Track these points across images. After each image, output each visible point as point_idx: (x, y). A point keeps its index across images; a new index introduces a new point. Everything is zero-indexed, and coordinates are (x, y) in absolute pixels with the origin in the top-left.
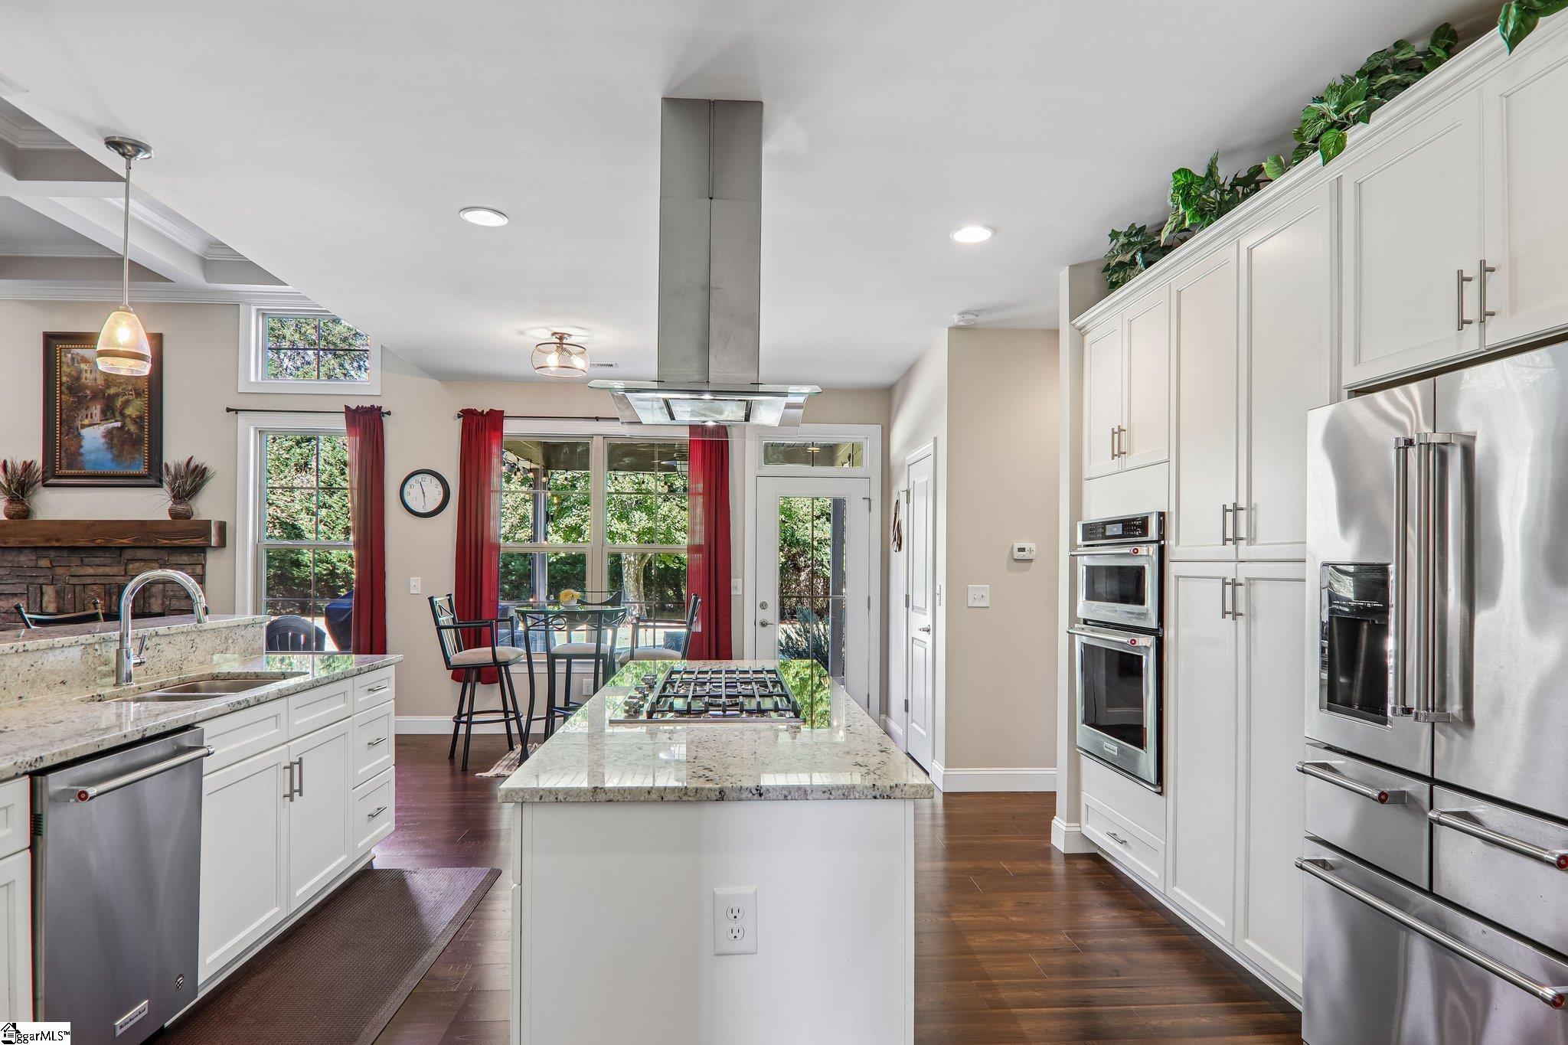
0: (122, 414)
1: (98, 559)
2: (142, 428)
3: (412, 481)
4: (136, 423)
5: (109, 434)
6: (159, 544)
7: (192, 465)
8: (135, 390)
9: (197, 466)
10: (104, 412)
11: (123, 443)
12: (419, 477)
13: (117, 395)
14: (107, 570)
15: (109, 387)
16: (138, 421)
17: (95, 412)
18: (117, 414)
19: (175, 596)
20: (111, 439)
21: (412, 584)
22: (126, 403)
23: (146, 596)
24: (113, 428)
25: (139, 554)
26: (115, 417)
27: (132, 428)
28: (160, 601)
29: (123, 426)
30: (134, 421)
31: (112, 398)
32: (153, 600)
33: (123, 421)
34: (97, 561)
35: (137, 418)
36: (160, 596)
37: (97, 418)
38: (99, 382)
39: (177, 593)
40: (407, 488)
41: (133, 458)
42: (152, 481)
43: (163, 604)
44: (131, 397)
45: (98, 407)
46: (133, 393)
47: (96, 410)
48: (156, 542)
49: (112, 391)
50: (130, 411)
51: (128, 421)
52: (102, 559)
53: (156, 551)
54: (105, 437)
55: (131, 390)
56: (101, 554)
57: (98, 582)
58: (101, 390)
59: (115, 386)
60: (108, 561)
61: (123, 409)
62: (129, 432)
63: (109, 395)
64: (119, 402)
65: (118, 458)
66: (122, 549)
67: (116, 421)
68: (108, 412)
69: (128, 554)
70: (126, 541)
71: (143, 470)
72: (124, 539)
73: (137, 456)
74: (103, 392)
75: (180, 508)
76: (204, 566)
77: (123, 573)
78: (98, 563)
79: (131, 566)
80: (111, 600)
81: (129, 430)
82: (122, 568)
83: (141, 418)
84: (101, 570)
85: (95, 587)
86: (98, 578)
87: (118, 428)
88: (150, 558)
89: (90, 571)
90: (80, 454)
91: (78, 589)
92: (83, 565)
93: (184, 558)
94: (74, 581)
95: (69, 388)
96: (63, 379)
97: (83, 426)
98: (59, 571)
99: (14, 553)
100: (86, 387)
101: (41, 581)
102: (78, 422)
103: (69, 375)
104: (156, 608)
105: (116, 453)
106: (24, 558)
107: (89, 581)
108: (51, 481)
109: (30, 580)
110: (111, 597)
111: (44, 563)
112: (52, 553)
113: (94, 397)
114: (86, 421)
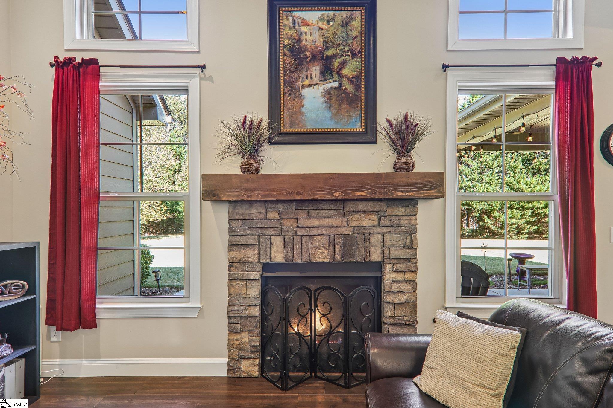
0: (339, 74)
1: (322, 212)
2: (358, 87)
4: (352, 82)
5: (328, 93)
6: (395, 196)
8: (351, 50)
10: (323, 73)
11: (341, 101)
13: (335, 56)
14: (332, 222)
15: (327, 49)
16: (355, 80)
17: (314, 73)
18: (335, 74)
19: (393, 246)
20: (330, 99)
22: (343, 64)
23: (366, 246)
24: (331, 88)
25: (361, 206)
26: (333, 77)
27: (349, 87)
28: (379, 251)
29: (340, 86)
30: (351, 81)
31: (330, 59)
32: (372, 250)
33: (340, 81)
34: (323, 213)
35: (353, 78)
36: (379, 246)
37: (316, 79)
38: (318, 44)
39: (395, 243)
41: (350, 116)
42: (369, 138)
43: (383, 253)
44: (348, 58)
45: (318, 68)
46: (350, 53)
47: (316, 70)
48: (392, 194)
49: (330, 52)
50: (347, 71)
51: (345, 81)
52: (326, 211)
53: (376, 203)
54: (324, 96)
55: (348, 51)
56: (326, 206)
57: (324, 233)
58: (320, 51)
59: (333, 47)
60: (333, 213)
61: (340, 69)
62: (345, 92)
63: (327, 56)
64: (336, 63)
65: (337, 115)
66: (344, 201)
67: (334, 81)
68: (326, 73)
69: (350, 206)
70: (363, 194)
72: (361, 191)
73: (354, 114)
74: (321, 53)
76: (415, 218)
77: (346, 224)
78: (324, 215)
79: (351, 218)
80: (334, 250)
81: (345, 89)
82: (345, 220)
83: (357, 77)
84: (326, 222)
85: (320, 238)
86: (323, 229)
87: (335, 88)
88: (371, 210)
89: (316, 222)
90: (302, 114)
91: (305, 239)
92: (309, 217)
93: (401, 210)
94: (301, 232)
95: (291, 50)
96: (286, 41)
97: (304, 87)
98: (287, 223)
99: (245, 207)
100: (307, 49)
101: (270, 232)
102: (299, 84)
103: (291, 38)
104: (376, 257)
105: (335, 111)
106: (256, 212)
107: (316, 232)
108: (276, 139)
109: (260, 232)
110: (334, 247)
111: (273, 215)
112: (281, 207)
113: (314, 58)
114: (307, 82)
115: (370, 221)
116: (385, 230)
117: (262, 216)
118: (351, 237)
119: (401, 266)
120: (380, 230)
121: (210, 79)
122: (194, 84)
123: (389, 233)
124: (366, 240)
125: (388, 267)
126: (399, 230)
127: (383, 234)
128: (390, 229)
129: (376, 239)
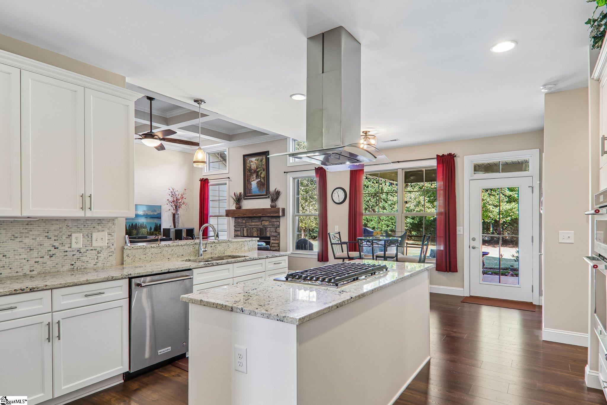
0: (260, 177)
2: (265, 180)
3: (335, 192)
4: (263, 179)
5: (258, 183)
7: (276, 191)
9: (278, 191)
10: (256, 177)
11: (261, 185)
12: (337, 190)
13: (259, 171)
14: (257, 223)
15: (257, 169)
16: (264, 178)
18: (259, 177)
19: (273, 231)
20: (258, 184)
21: (336, 228)
22: (261, 173)
23: (266, 231)
24: (258, 181)
25: (264, 218)
27: (262, 180)
29: (260, 180)
31: (258, 172)
32: (267, 233)
33: (260, 179)
36: (269, 231)
37: (255, 179)
38: (255, 168)
40: (333, 194)
42: (267, 196)
43: (270, 234)
46: (263, 170)
47: (255, 176)
48: (267, 215)
49: (258, 170)
50: (262, 176)
54: (256, 184)
56: (256, 219)
57: (255, 227)
59: (259, 168)
60: (257, 221)
61: (260, 175)
62: (262, 182)
65: (259, 190)
66: (260, 217)
68: (257, 176)
69: (262, 219)
71: (265, 193)
72: (260, 214)
74: (256, 170)
75: (273, 204)
76: (279, 222)
78: (255, 221)
79: (262, 222)
82: (260, 223)
83: (264, 177)
85: (255, 229)
87: (259, 181)
88: (267, 220)
89: (253, 224)
90: (251, 189)
91: (251, 229)
92: (252, 222)
93: (274, 220)
94: (250, 227)
95: (249, 170)
96: (248, 168)
97: (252, 181)
98: (247, 224)
99: (238, 219)
100: (252, 170)
101: (243, 227)
102: (251, 180)
103: (249, 167)
104: (268, 235)
105: (259, 188)
106: (240, 220)
107: (253, 227)
108: (245, 198)
109: (241, 226)
110: (258, 232)
111: (244, 221)
112: (246, 219)
113: (254, 172)
114: (252, 180)
115: (267, 223)
116: (270, 226)
117: (241, 222)
118: (262, 228)
119: (274, 238)
120: (269, 226)
121: (231, 181)
122: (227, 182)
123: (271, 227)
124: (266, 229)
125: (271, 238)
126: (274, 226)
127: (270, 227)
128: (272, 226)
129: (268, 229)
